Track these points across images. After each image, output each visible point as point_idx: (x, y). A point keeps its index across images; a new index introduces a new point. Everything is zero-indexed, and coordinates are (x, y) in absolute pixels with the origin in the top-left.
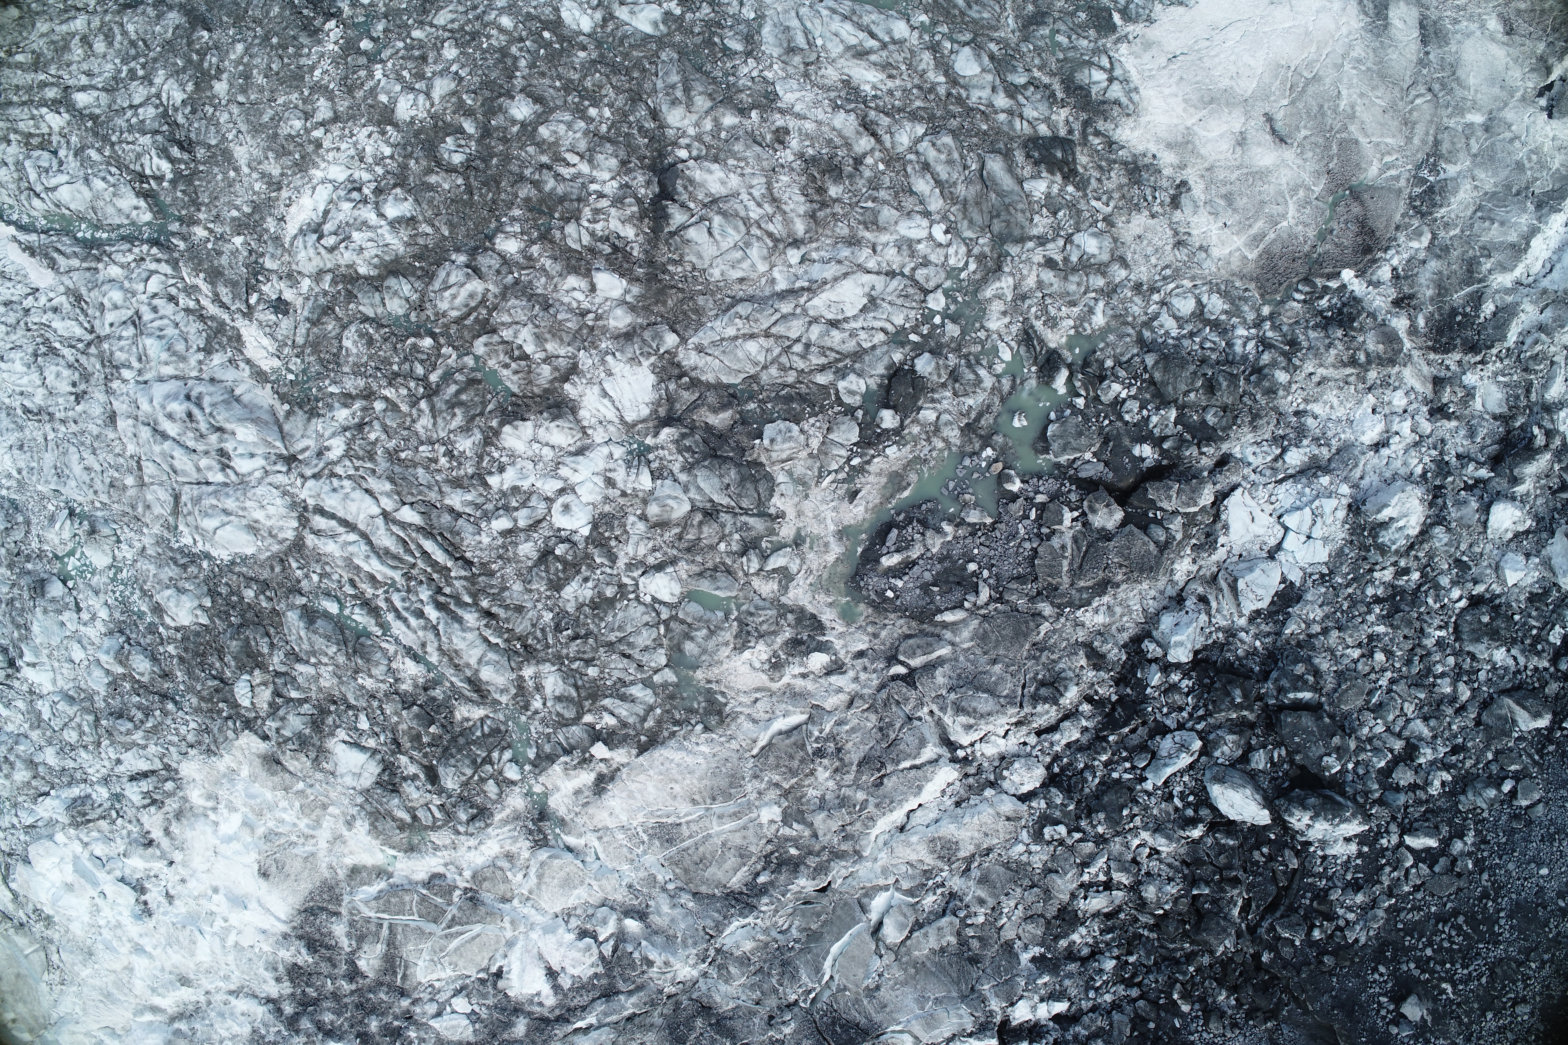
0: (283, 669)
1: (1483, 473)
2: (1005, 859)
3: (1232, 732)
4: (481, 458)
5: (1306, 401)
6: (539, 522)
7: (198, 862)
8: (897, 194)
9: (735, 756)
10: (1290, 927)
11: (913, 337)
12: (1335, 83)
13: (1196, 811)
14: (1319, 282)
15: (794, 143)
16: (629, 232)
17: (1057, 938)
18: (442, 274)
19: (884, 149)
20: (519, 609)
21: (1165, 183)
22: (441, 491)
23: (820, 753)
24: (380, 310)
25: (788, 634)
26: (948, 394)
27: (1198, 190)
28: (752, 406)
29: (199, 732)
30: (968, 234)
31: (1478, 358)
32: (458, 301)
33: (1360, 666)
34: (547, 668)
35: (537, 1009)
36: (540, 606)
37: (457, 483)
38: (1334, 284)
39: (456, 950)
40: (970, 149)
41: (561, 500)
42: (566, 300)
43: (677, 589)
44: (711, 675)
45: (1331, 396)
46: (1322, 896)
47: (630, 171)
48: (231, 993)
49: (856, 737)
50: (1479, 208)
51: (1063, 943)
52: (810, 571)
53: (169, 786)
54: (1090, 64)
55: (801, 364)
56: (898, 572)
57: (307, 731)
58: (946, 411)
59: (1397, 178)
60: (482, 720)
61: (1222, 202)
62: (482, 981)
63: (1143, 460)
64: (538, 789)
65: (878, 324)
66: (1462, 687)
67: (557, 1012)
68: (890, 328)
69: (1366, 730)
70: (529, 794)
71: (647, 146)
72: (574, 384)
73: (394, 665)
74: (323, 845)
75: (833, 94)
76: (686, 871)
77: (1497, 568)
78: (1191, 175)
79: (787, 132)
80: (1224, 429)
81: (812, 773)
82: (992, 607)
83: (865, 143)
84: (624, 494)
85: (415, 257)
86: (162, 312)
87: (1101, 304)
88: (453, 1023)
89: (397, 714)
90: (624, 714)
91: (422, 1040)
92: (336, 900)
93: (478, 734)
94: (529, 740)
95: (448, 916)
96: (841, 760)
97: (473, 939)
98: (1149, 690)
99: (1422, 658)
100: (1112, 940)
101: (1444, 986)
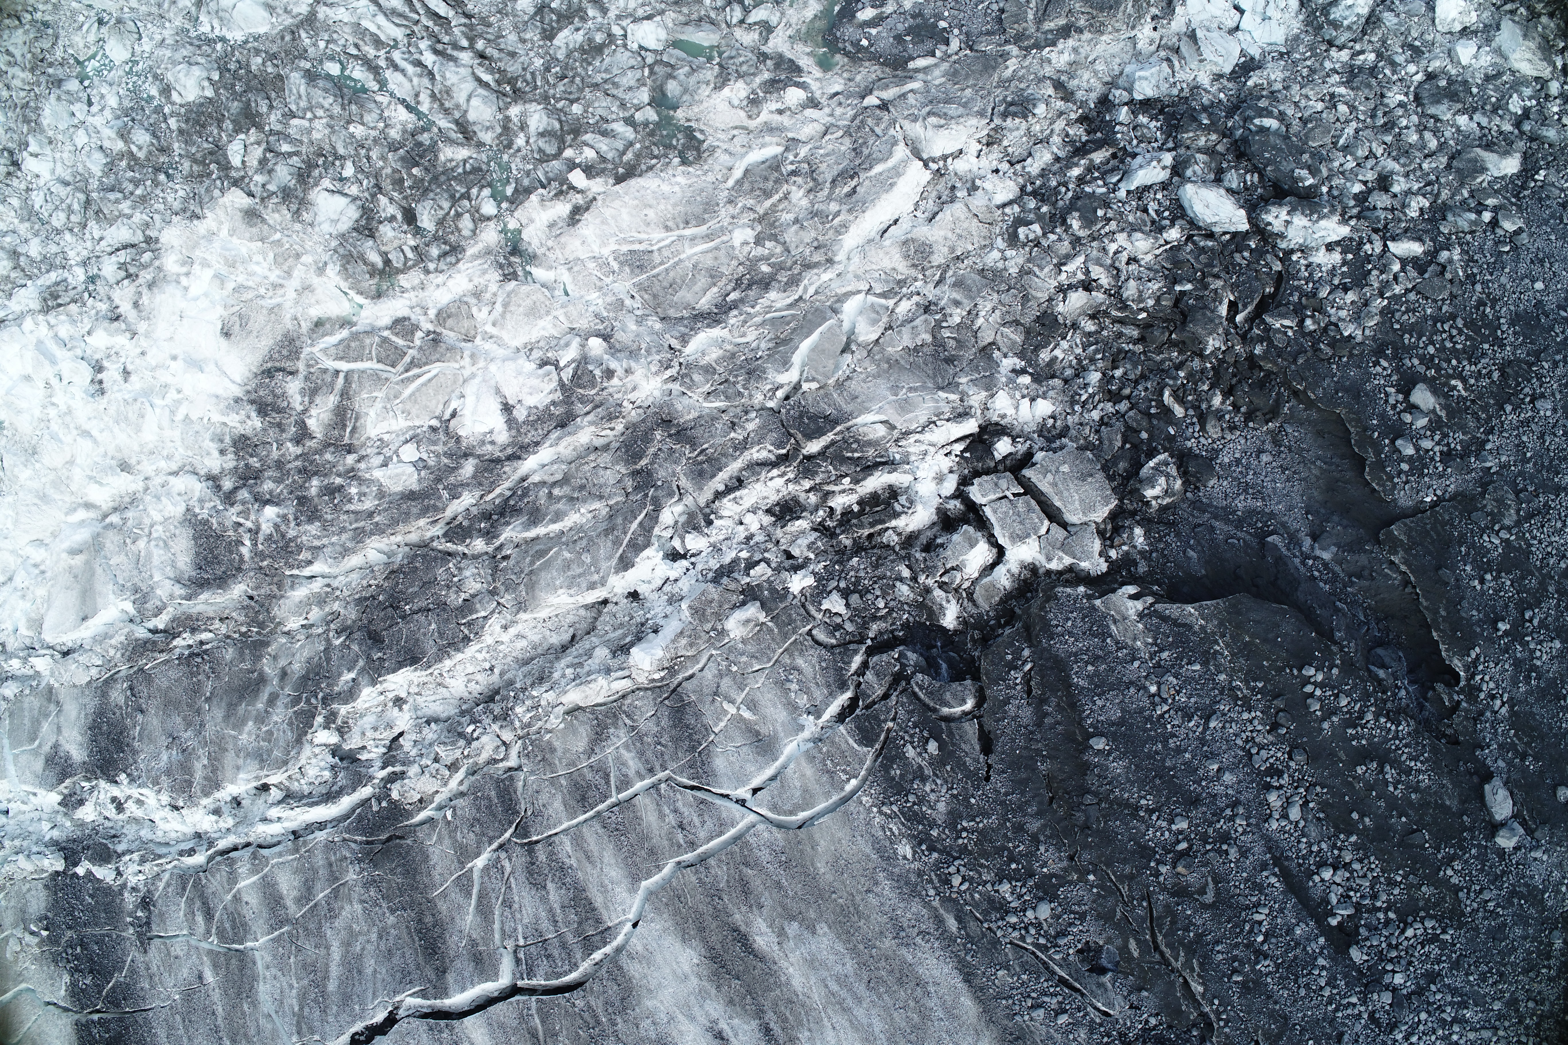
0: (278, 127)
2: (980, 266)
3: (1202, 154)
7: (162, 330)
9: (711, 187)
10: (1280, 316)
17: (1037, 349)
20: (513, 55)
23: (794, 173)
25: (767, 76)
29: (185, 200)
33: (1325, 116)
34: (533, 107)
35: (489, 447)
36: (532, 54)
39: (413, 394)
43: (663, 35)
44: (691, 114)
46: (1310, 295)
48: (171, 474)
49: (831, 160)
51: (1045, 356)
52: (789, 25)
53: (147, 256)
56: (873, 22)
57: (292, 184)
60: (465, 161)
62: (434, 429)
64: (512, 225)
66: (1428, 135)
67: (509, 451)
69: (1336, 164)
70: (504, 231)
73: (386, 114)
74: (291, 295)
76: (655, 296)
77: (1449, 53)
81: (786, 197)
82: (961, 54)
88: (399, 471)
89: (383, 158)
90: (604, 148)
91: (362, 494)
92: (295, 353)
93: (460, 170)
94: (508, 178)
95: (407, 359)
96: (814, 180)
97: (430, 380)
98: (1118, 128)
99: (1385, 114)
100: (1096, 351)
101: (1453, 382)
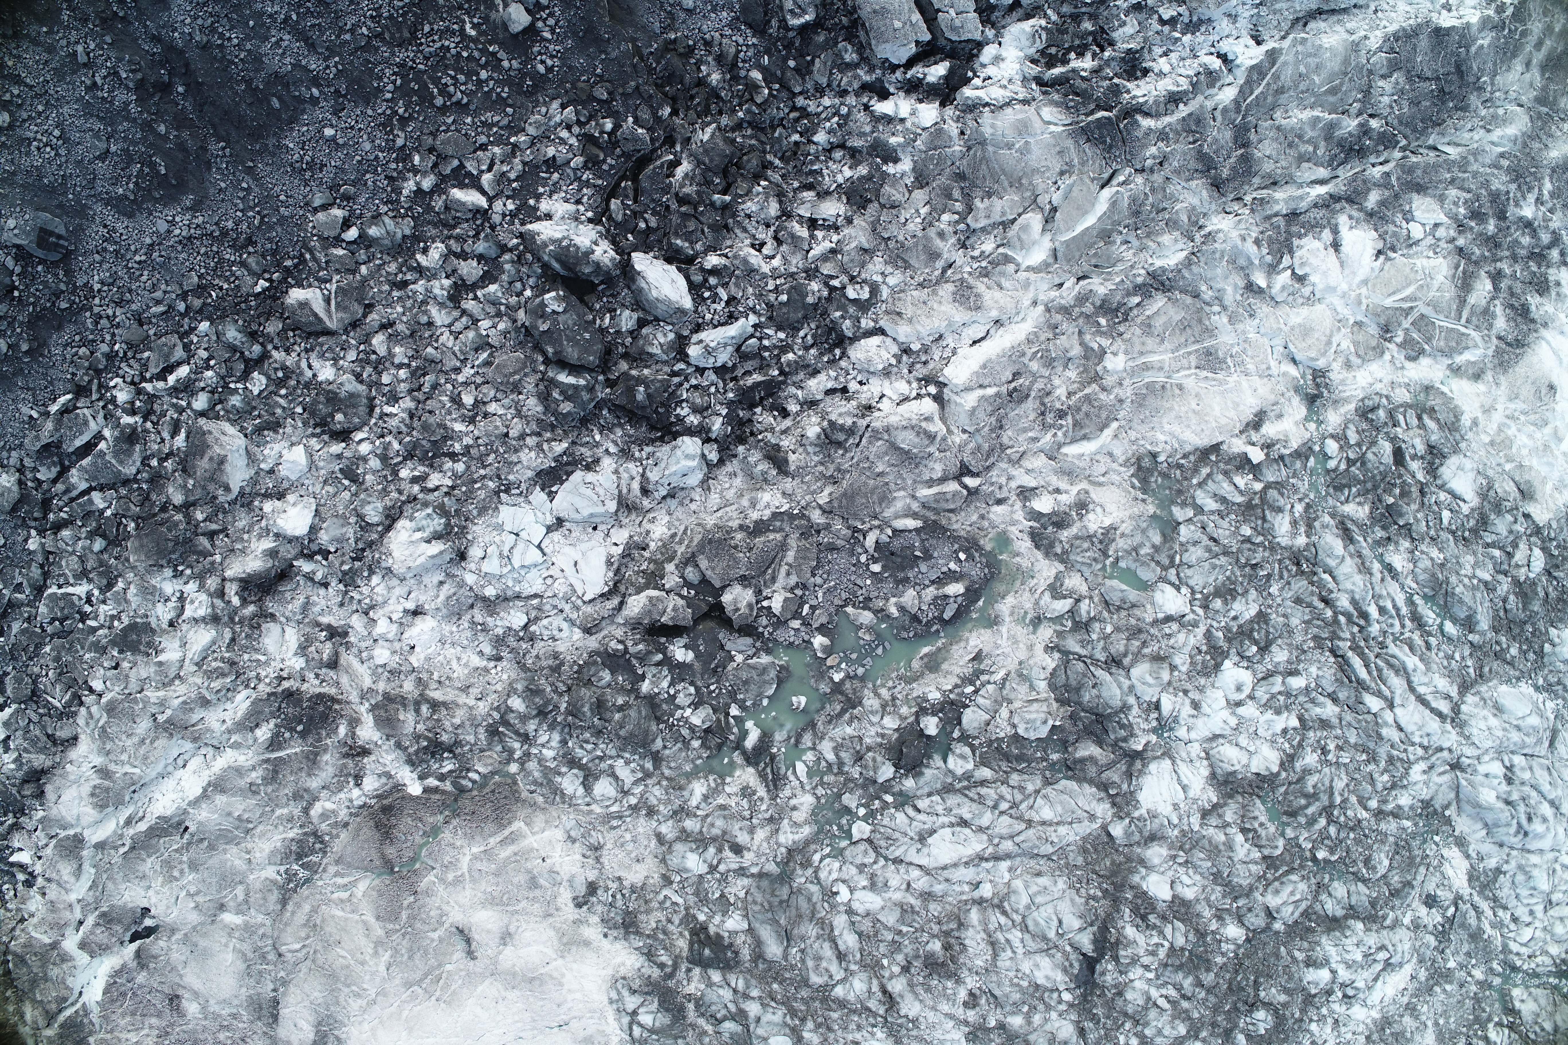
0: (1500, 578)
1: (306, 567)
2: (908, 273)
3: (651, 355)
4: (1300, 745)
5: (487, 670)
6: (1263, 679)
8: (876, 935)
9: (1134, 424)
10: (636, 139)
11: (889, 798)
12: (390, 978)
13: (706, 280)
14: (448, 786)
15: (963, 994)
16: (1130, 931)
17: (869, 178)
18: (1297, 914)
19: (880, 978)
20: (1298, 601)
21: (599, 908)
22: (1341, 720)
23: (1061, 414)
24: (1353, 888)
25: (1065, 535)
26: (868, 740)
27: (565, 897)
28: (1055, 757)
30: (814, 888)
31: (286, 684)
32: (1289, 889)
33: (492, 393)
34: (1284, 541)
35: (1355, 214)
36: (1279, 601)
37: (1324, 724)
38: (432, 782)
39: (1409, 285)
40: (793, 967)
41: (1243, 696)
42: (1198, 877)
43: (1158, 596)
44: (1141, 506)
45: (460, 672)
46: (592, 163)
47: (1115, 986)
49: (1024, 423)
50: (248, 831)
51: (863, 170)
52: (1032, 591)
54: (652, 1031)
55: (1004, 790)
56: (951, 577)
57: (1492, 517)
58: (872, 724)
59: (337, 874)
60: (1347, 501)
61: (542, 881)
62: (1393, 249)
63: (686, 647)
64: (1312, 427)
65: (922, 817)
67: (1338, 206)
68: (910, 811)
69: (501, 326)
70: (1321, 423)
71: (1095, 1006)
72: (1209, 801)
73: (1411, 566)
74: (1500, 408)
75: (914, 1033)
76: (1200, 321)
77: (312, 465)
78: (570, 912)
79: (966, 1004)
80: (595, 662)
81: (1070, 395)
82: (867, 526)
83: (897, 986)
84: (1186, 692)
85: (1312, 930)
86: (1527, 910)
87: (694, 802)
88: (1426, 215)
89: (1417, 520)
90: (1225, 485)
91: (1455, 204)
92: (1498, 352)
93: (1354, 490)
94: (1311, 475)
95: (1410, 319)
96: (1043, 404)
97: (1394, 293)
98: (724, 412)
99: (419, 389)
100: (812, 163)
101: (473, 33)
